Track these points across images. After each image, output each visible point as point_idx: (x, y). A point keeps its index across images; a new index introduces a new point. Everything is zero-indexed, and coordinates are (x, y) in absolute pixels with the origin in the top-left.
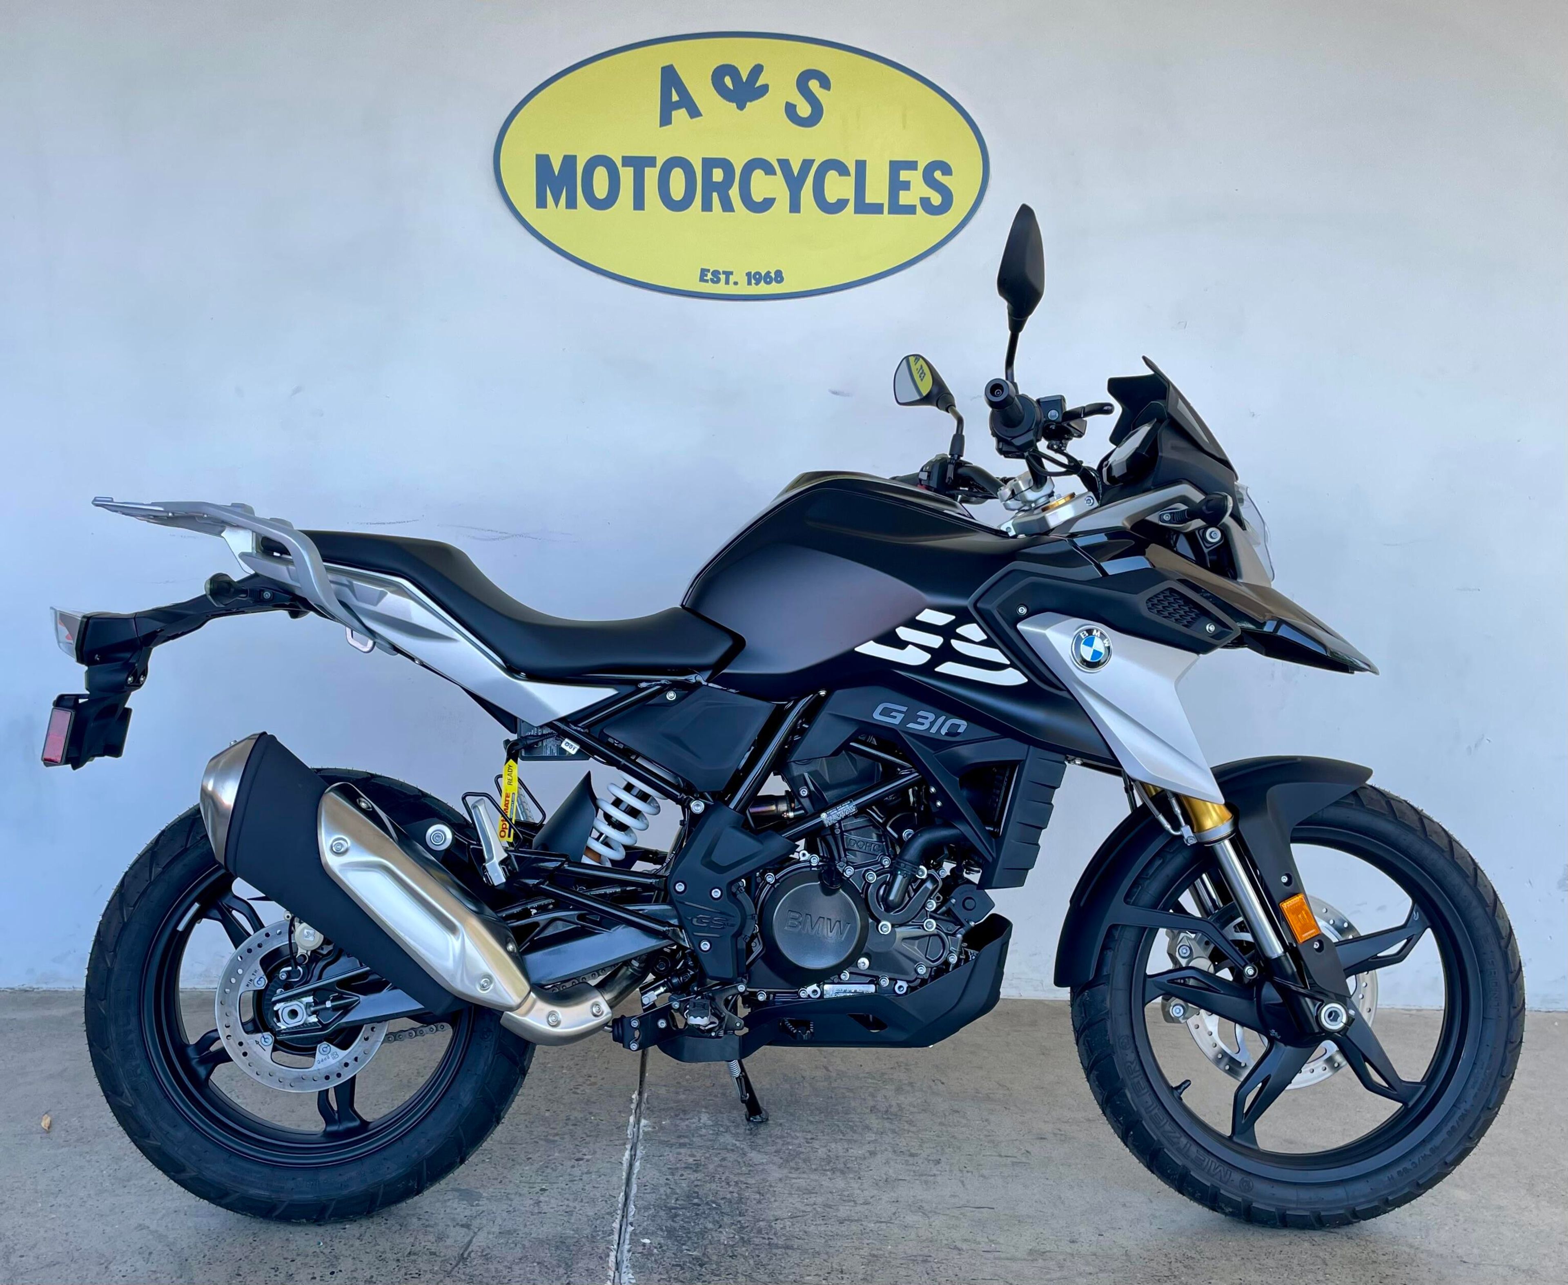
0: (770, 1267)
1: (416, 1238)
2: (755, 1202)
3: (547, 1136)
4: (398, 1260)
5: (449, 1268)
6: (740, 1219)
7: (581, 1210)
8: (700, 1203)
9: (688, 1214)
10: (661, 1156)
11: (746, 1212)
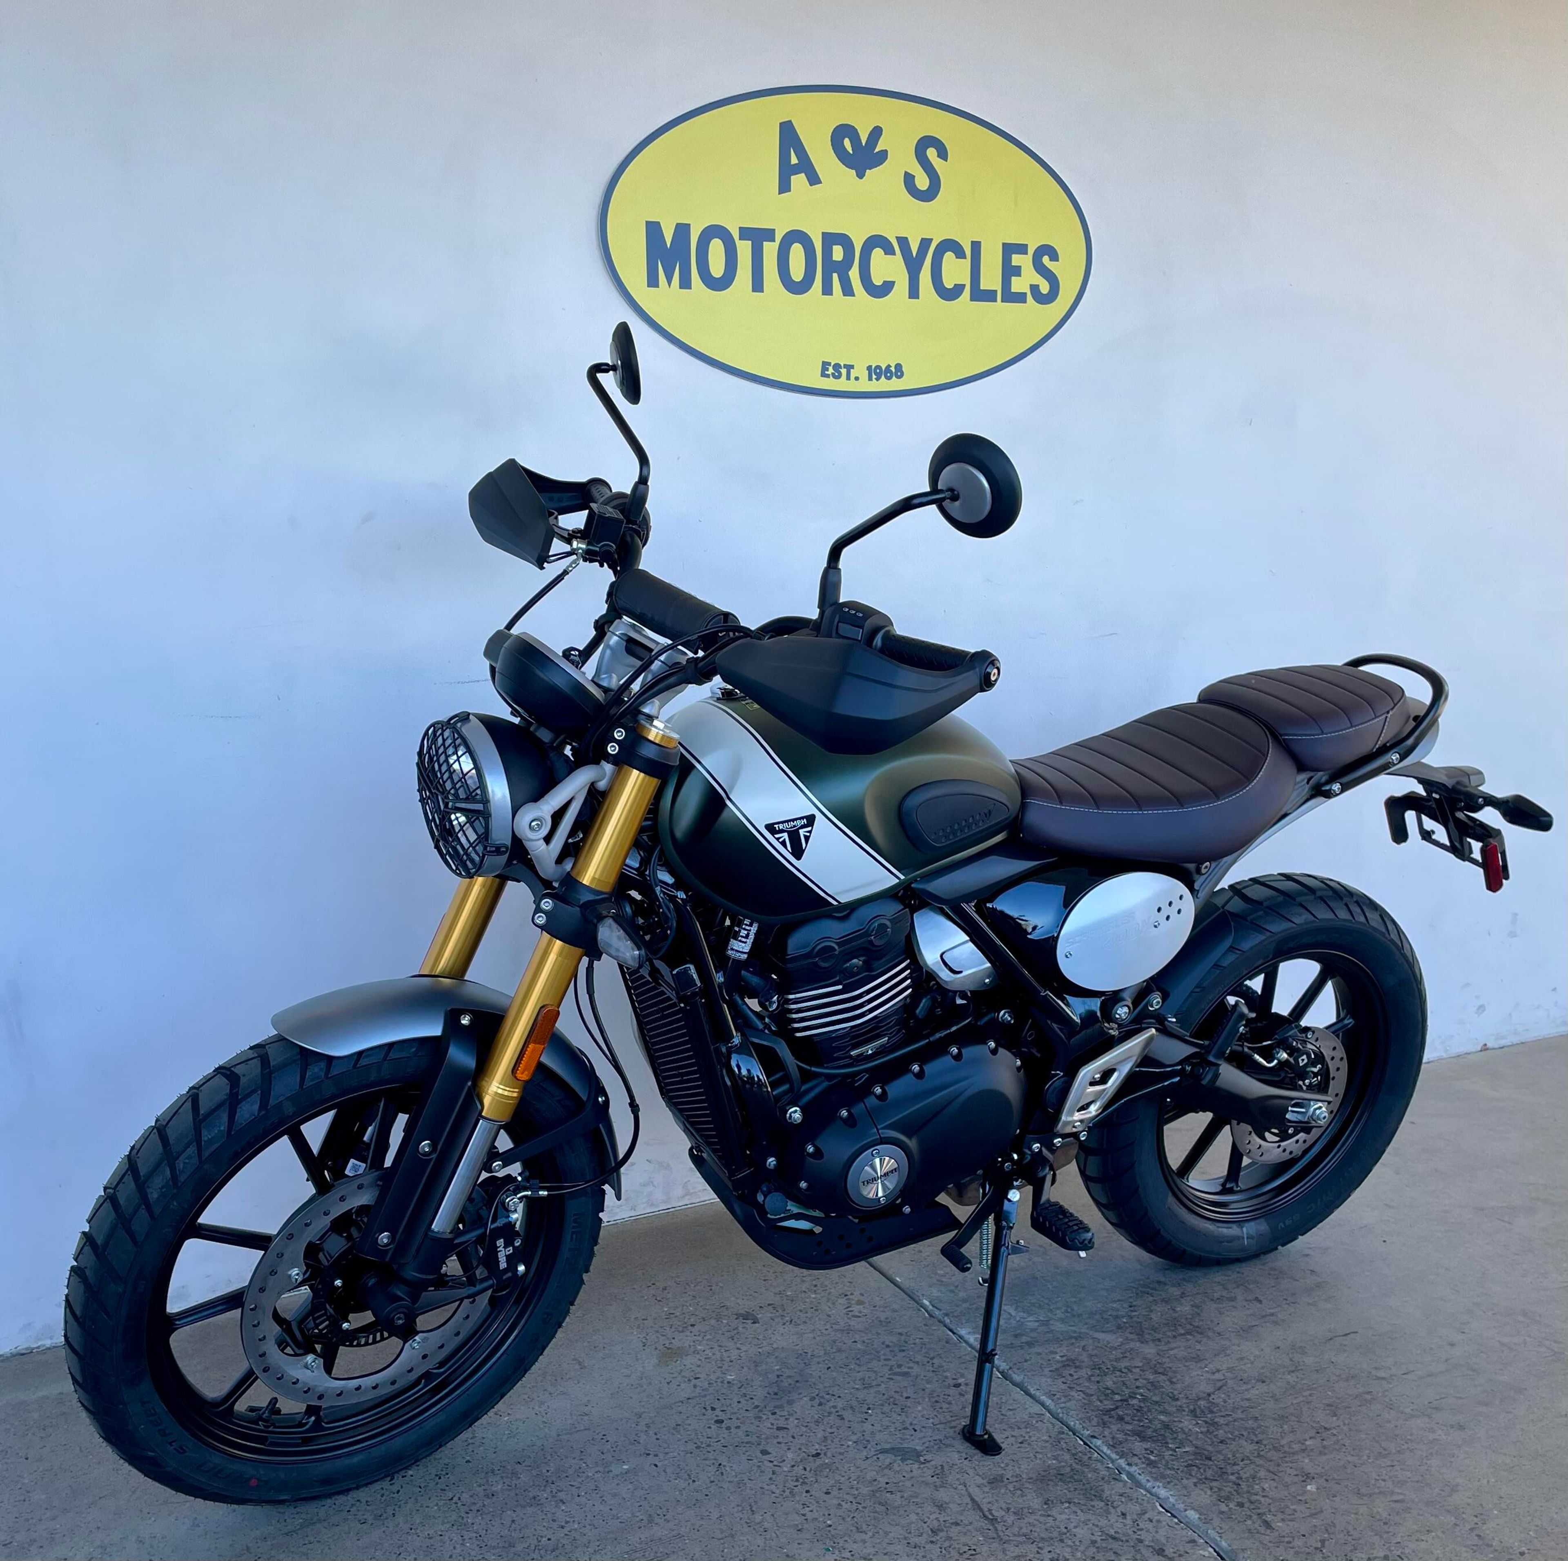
0: (1265, 1442)
1: (917, 1514)
2: (1168, 1383)
3: (891, 1369)
4: (932, 1542)
5: (992, 1534)
6: (1179, 1403)
7: (1030, 1437)
8: (1124, 1398)
9: (1130, 1412)
10: (1026, 1361)
11: (1174, 1396)
